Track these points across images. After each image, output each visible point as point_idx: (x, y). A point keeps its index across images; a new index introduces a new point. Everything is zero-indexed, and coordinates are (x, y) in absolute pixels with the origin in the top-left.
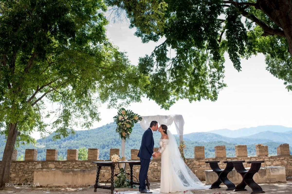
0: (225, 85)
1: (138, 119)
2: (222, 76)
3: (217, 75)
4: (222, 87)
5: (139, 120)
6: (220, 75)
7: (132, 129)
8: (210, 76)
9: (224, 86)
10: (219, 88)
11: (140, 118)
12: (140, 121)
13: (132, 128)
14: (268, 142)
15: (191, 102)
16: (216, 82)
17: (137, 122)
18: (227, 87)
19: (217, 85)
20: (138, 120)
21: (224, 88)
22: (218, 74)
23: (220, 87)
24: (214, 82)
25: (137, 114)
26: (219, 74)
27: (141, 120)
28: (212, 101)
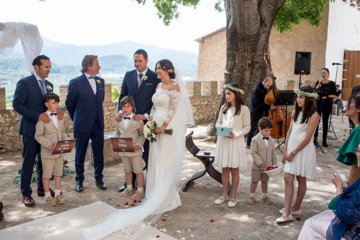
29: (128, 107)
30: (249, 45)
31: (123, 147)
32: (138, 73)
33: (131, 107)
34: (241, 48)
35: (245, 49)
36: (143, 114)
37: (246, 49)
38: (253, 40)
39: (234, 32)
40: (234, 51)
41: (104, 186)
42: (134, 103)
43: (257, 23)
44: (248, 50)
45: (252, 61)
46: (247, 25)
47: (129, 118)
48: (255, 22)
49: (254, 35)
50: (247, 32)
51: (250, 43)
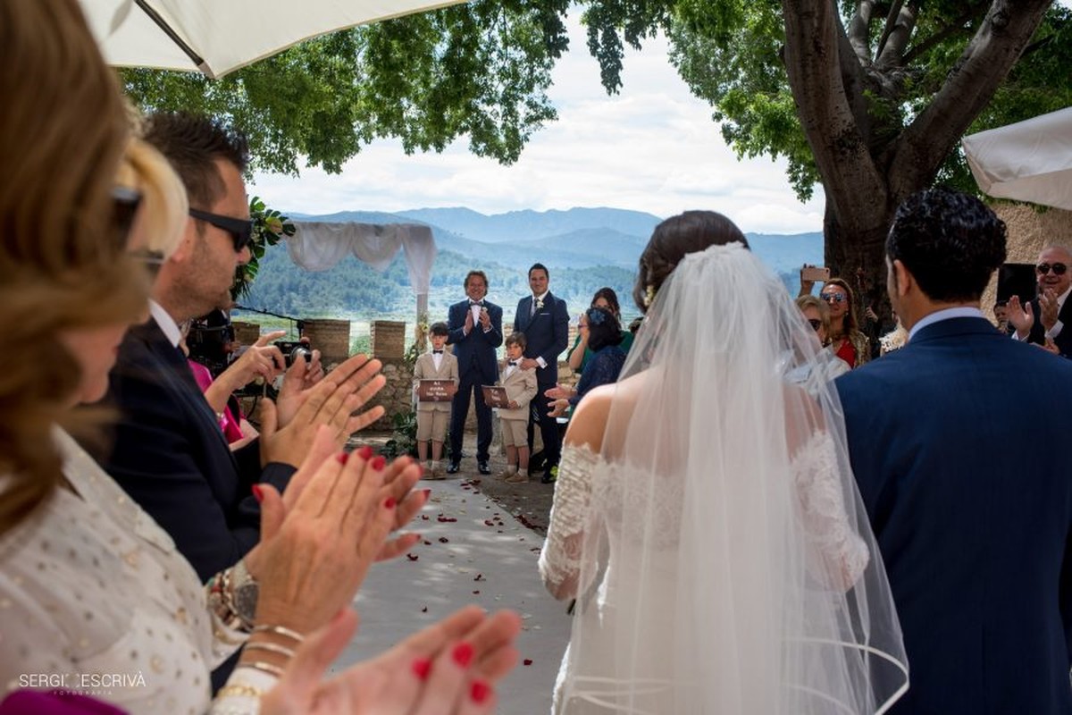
0: (550, 114)
1: (280, 230)
2: (543, 78)
3: (524, 72)
4: (538, 118)
5: (284, 236)
6: (535, 74)
7: (257, 266)
8: (502, 75)
9: (547, 116)
10: (530, 120)
11: (289, 229)
12: (289, 238)
13: (259, 261)
14: (599, 266)
15: (408, 153)
16: (522, 99)
17: (278, 239)
18: (555, 122)
19: (522, 109)
20: (280, 234)
21: (545, 122)
22: (527, 70)
23: (531, 116)
24: (516, 98)
25: (277, 213)
26: (532, 71)
27: (291, 235)
28: (501, 162)
29: (516, 347)
30: (866, 251)
31: (498, 401)
32: (534, 298)
33: (519, 348)
34: (849, 257)
35: (857, 260)
36: (535, 358)
37: (861, 259)
38: (872, 239)
39: (833, 224)
40: (836, 262)
41: (487, 469)
42: (524, 343)
43: (876, 205)
44: (863, 261)
45: (875, 285)
46: (853, 209)
47: (515, 364)
48: (872, 203)
49: (875, 229)
50: (857, 224)
51: (868, 246)
